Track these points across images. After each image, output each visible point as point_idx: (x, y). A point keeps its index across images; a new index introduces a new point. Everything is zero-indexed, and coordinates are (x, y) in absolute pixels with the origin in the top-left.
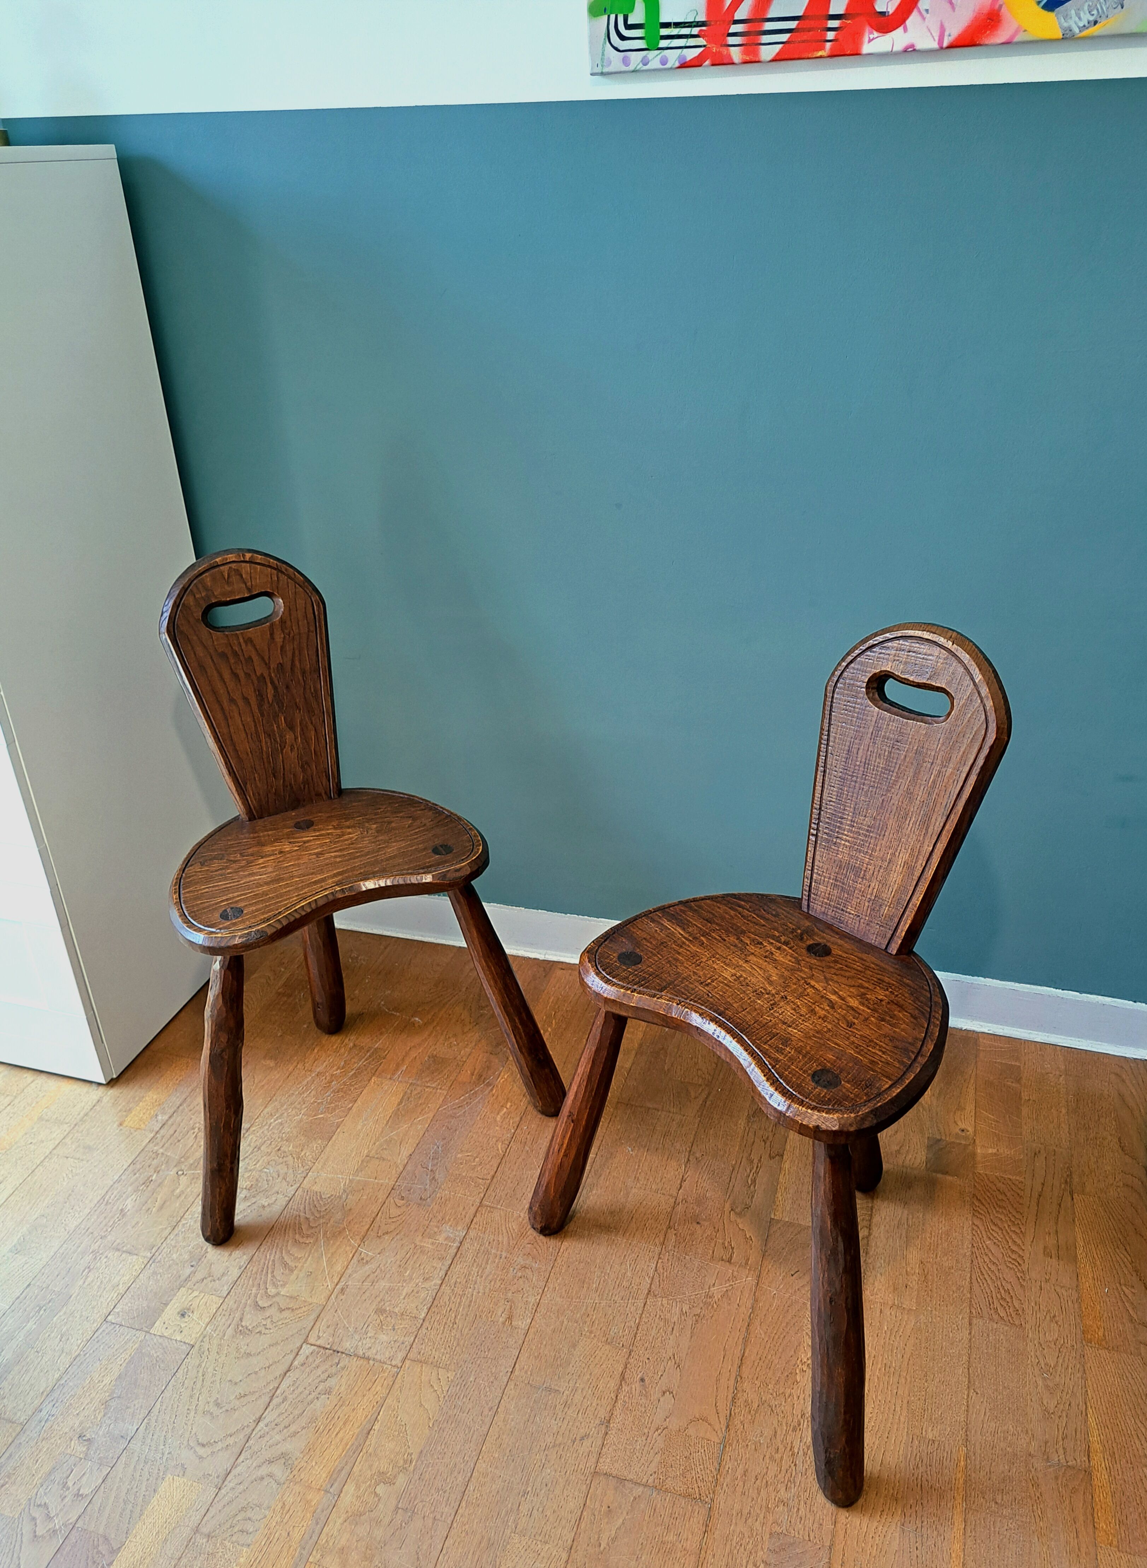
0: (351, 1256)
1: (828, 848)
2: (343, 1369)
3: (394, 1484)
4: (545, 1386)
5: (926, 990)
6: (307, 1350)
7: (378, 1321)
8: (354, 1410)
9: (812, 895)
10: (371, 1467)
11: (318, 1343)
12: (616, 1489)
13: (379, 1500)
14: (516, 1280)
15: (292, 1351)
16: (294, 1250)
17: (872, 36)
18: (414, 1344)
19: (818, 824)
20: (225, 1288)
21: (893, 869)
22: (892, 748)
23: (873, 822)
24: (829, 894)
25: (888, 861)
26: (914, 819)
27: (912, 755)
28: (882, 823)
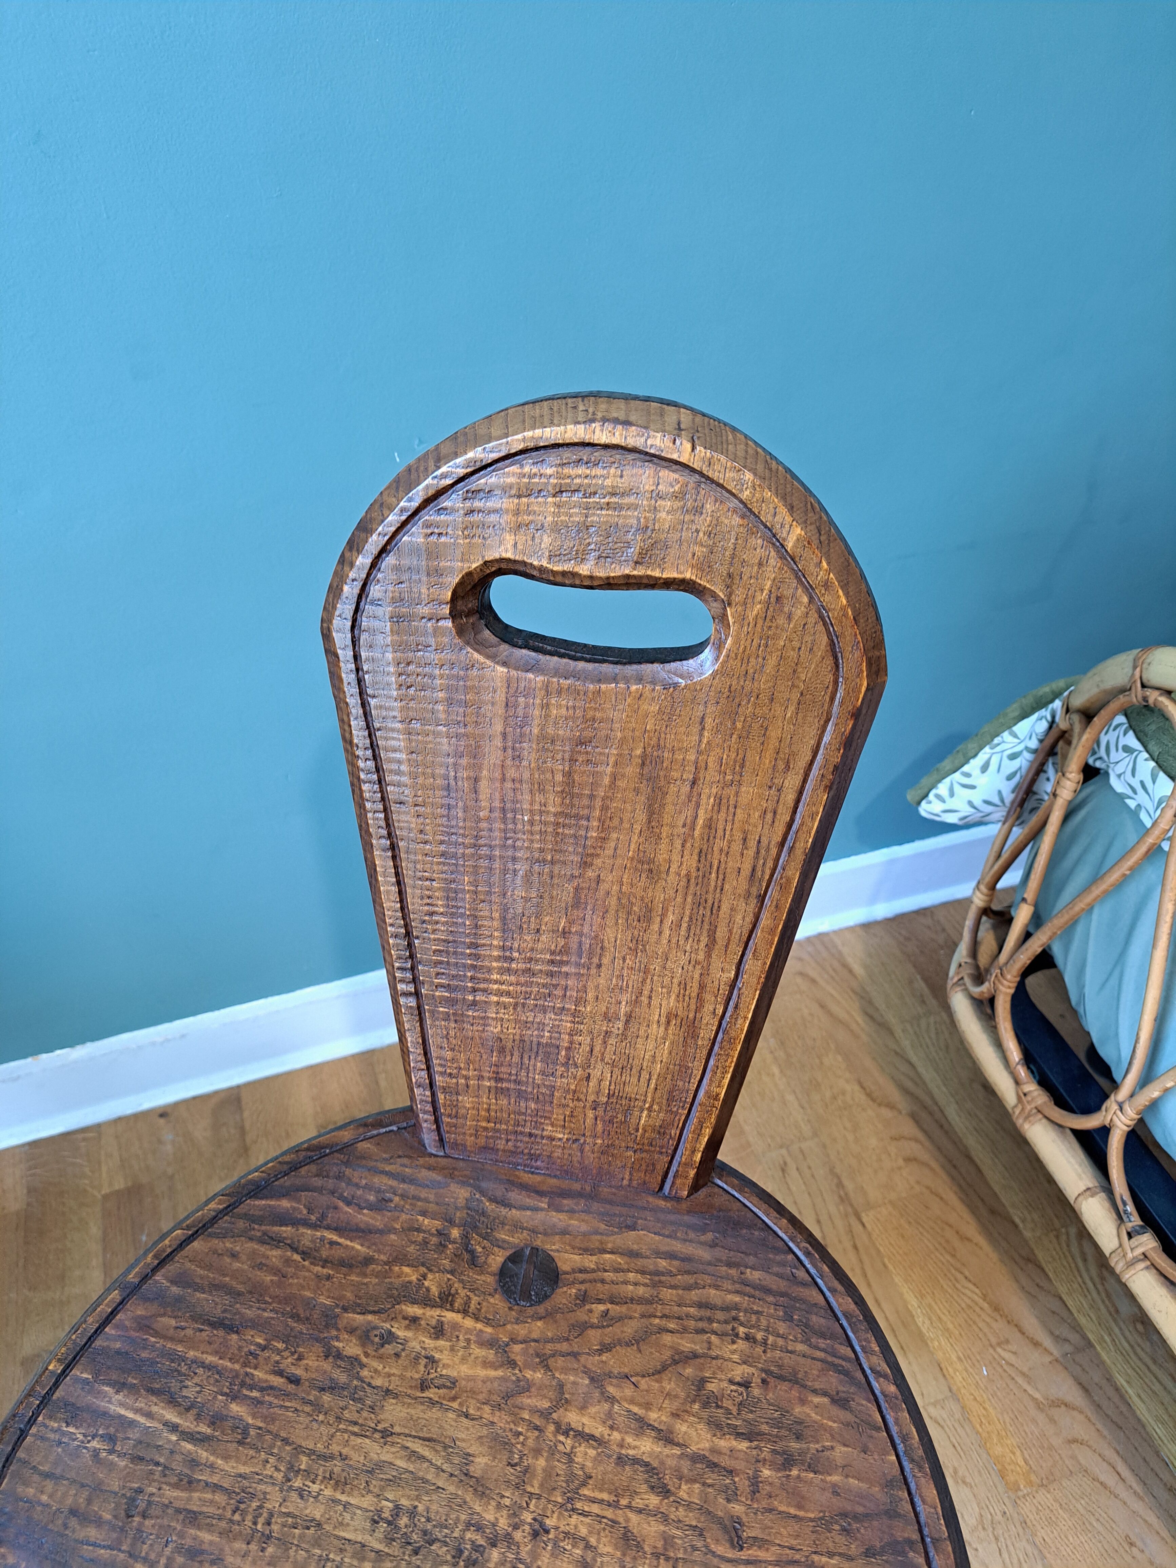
1: (459, 1019)
5: (804, 1284)
9: (446, 1119)
19: (413, 969)
21: (641, 1033)
22: (573, 760)
23: (562, 942)
24: (488, 1110)
25: (623, 1018)
26: (671, 917)
27: (631, 770)
28: (587, 942)
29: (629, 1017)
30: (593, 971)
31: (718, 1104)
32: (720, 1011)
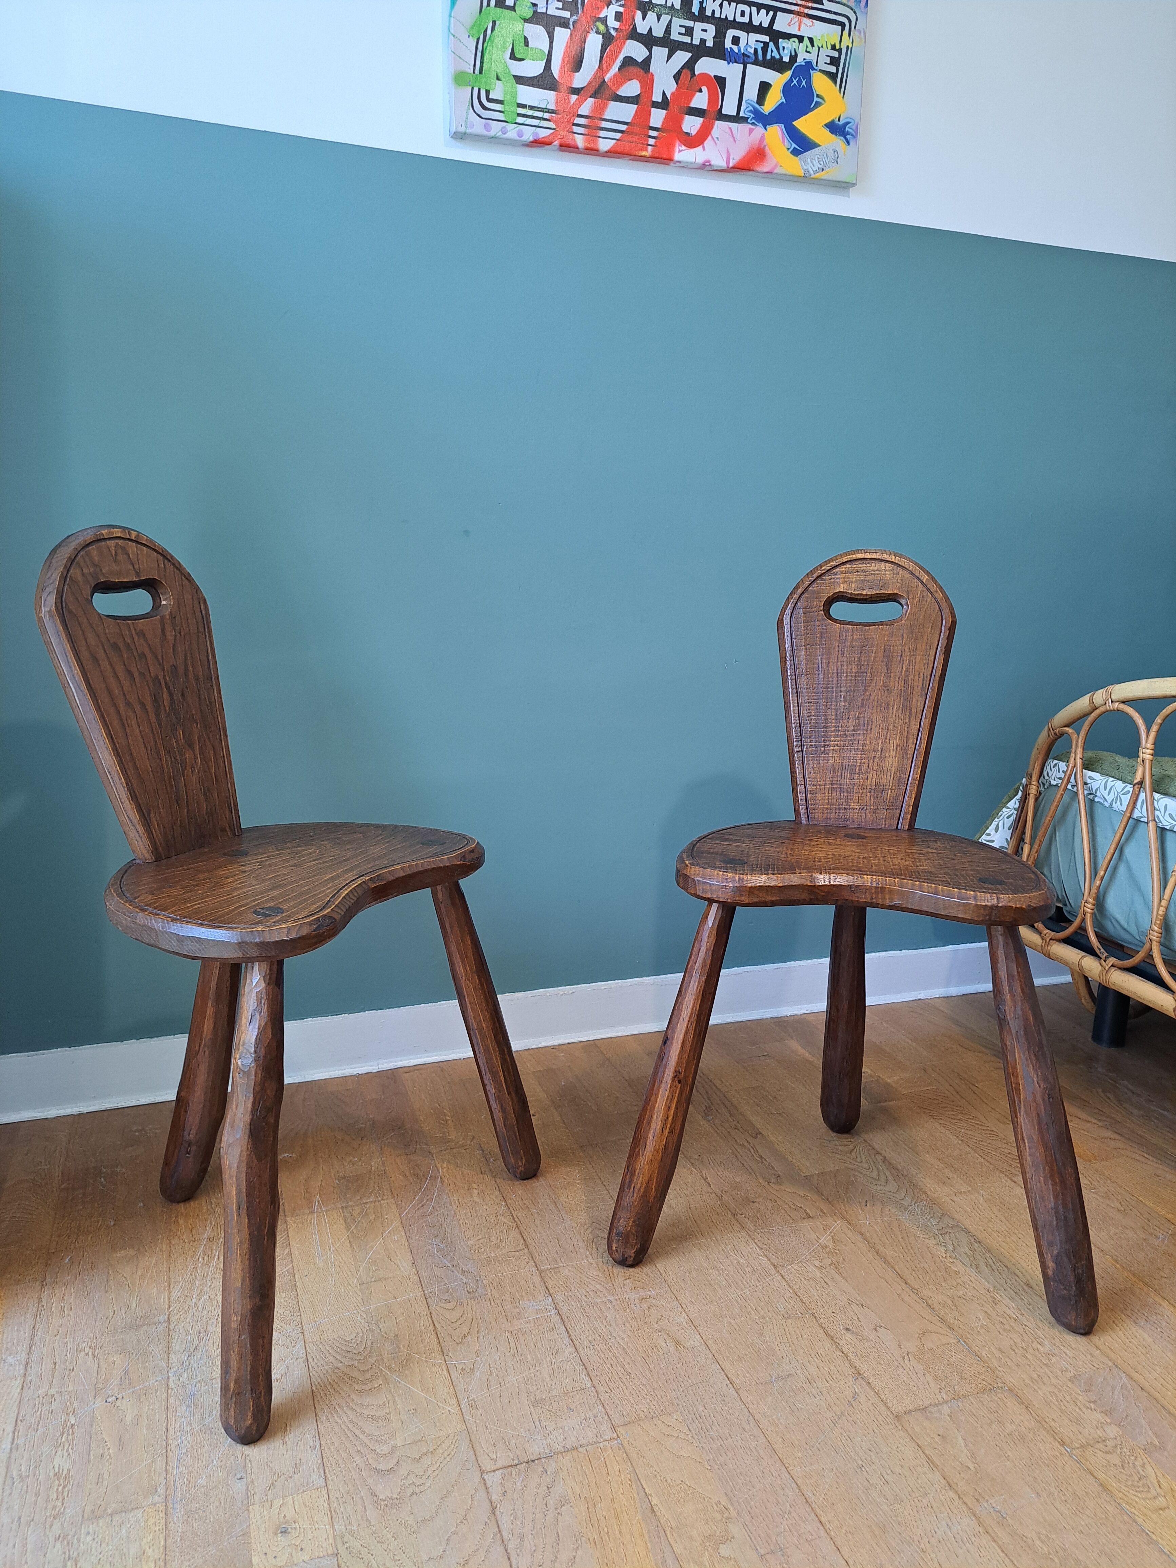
0: (446, 1373)
1: (817, 759)
2: (557, 1472)
3: (733, 1538)
4: (774, 1377)
6: (493, 1480)
7: (546, 1412)
8: (612, 1500)
9: (810, 807)
10: (691, 1538)
11: (499, 1465)
12: (927, 1418)
13: (735, 1561)
14: (647, 1312)
15: (476, 1489)
16: (367, 1400)
17: (681, 149)
18: (609, 1411)
19: (801, 740)
20: (315, 1477)
21: (887, 755)
22: (861, 653)
23: (857, 721)
24: (828, 799)
25: (880, 750)
26: (896, 706)
27: (881, 654)
28: (866, 720)
29: (882, 749)
30: (869, 731)
31: (917, 782)
32: (915, 742)
